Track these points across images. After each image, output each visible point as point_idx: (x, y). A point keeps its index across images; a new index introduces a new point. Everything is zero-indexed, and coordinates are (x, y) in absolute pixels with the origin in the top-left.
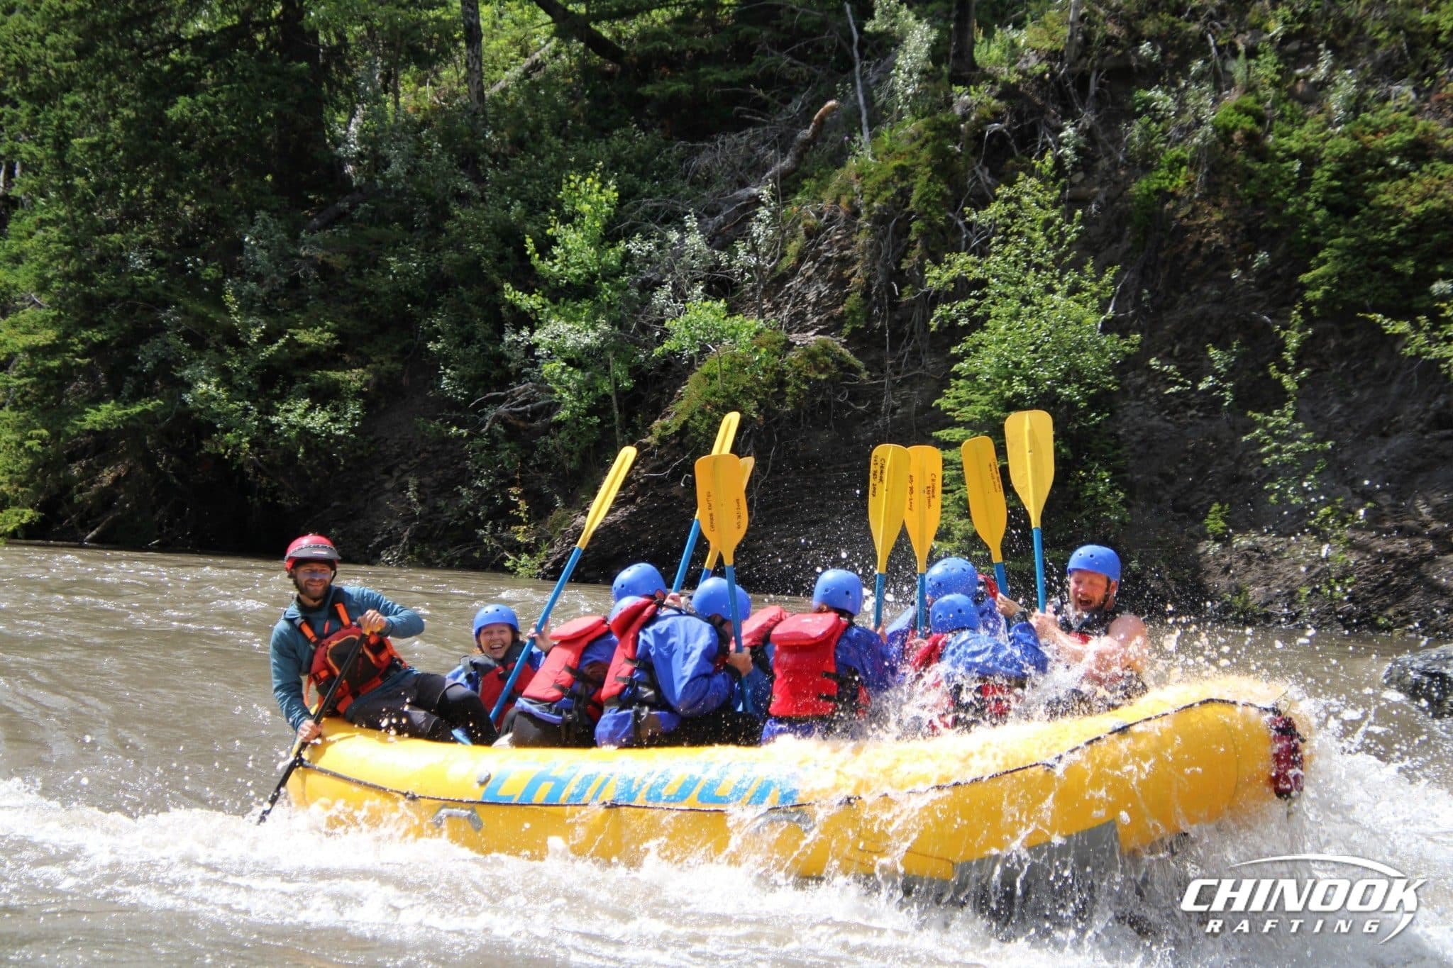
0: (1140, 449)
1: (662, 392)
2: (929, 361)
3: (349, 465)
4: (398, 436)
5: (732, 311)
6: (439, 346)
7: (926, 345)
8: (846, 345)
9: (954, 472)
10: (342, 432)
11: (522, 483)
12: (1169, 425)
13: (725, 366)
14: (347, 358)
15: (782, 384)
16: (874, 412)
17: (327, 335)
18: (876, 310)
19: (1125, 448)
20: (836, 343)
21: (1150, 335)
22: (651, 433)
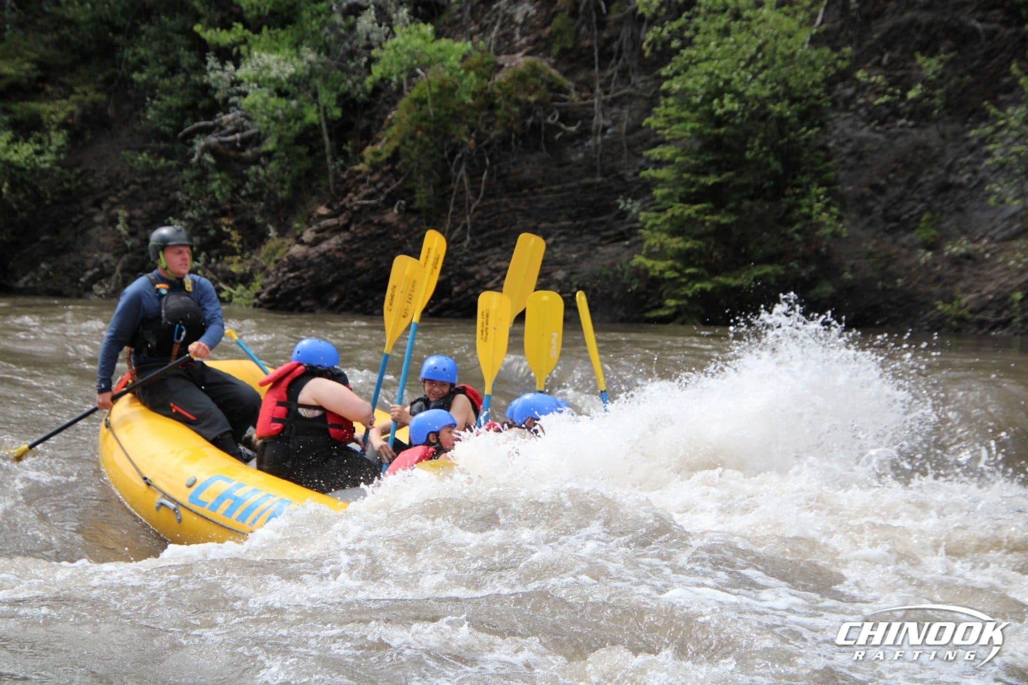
0: (851, 161)
1: (371, 117)
2: (637, 79)
3: (56, 198)
4: (105, 168)
5: (438, 35)
6: (144, 76)
7: (635, 64)
8: (554, 66)
9: (665, 191)
10: (47, 165)
11: (234, 212)
12: (881, 137)
13: (435, 90)
14: (49, 88)
15: (492, 107)
16: (585, 133)
17: (27, 66)
18: (584, 29)
19: (835, 161)
20: (544, 63)
21: (859, 46)
22: (362, 160)
